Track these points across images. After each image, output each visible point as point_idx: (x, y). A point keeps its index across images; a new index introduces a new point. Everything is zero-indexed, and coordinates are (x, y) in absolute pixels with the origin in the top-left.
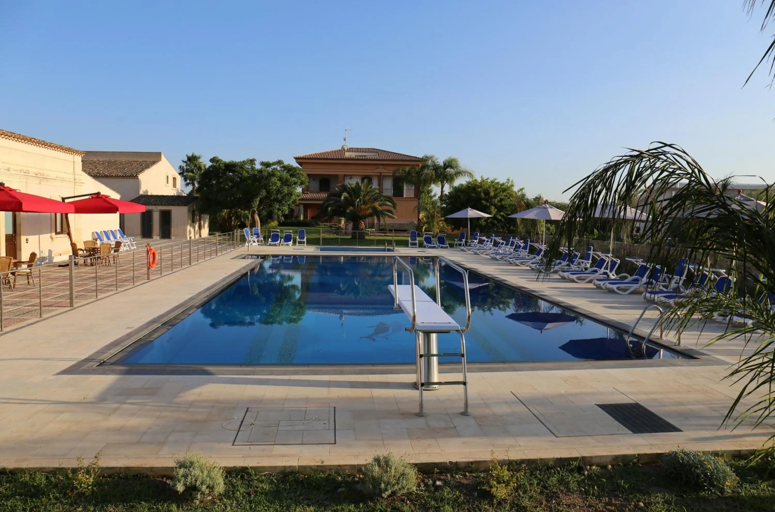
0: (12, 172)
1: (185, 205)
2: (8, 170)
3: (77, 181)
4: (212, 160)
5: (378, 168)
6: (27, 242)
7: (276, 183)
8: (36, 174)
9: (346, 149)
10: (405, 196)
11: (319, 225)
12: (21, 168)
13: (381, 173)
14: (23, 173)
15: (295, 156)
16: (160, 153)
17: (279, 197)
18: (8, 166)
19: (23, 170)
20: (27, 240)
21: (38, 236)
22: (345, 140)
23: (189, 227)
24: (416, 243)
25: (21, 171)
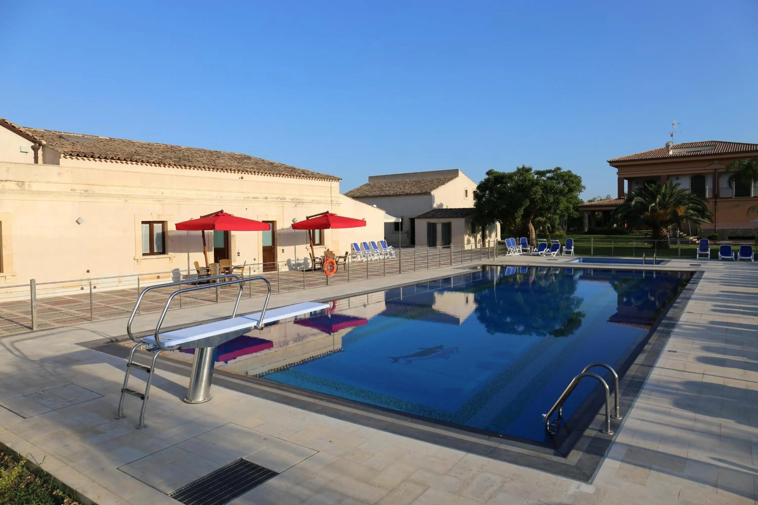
0: (269, 200)
1: (463, 217)
2: (266, 198)
3: (334, 202)
4: (488, 173)
5: (713, 164)
6: (283, 252)
7: (539, 192)
8: (292, 200)
9: (671, 145)
10: (752, 195)
11: (633, 233)
12: (277, 196)
13: (716, 170)
14: (279, 200)
15: (609, 160)
16: (458, 170)
17: (546, 206)
18: (266, 195)
19: (280, 198)
20: (283, 250)
21: (294, 247)
22: (672, 135)
23: (466, 237)
24: (708, 254)
25: (277, 198)
